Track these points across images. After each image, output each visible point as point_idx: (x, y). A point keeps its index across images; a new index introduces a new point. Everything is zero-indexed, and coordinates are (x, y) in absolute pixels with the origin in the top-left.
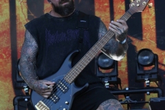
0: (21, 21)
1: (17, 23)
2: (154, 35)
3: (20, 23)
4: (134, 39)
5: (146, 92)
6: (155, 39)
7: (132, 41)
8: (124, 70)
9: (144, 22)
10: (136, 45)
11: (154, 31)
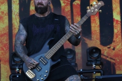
0: (15, 27)
1: (13, 28)
2: (99, 37)
3: (15, 28)
4: (86, 39)
5: (93, 72)
6: (99, 39)
7: (84, 40)
8: (80, 58)
9: (93, 29)
10: (87, 43)
11: (99, 34)
